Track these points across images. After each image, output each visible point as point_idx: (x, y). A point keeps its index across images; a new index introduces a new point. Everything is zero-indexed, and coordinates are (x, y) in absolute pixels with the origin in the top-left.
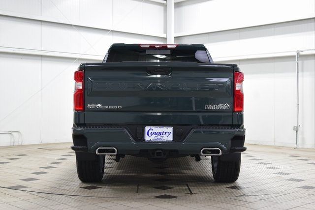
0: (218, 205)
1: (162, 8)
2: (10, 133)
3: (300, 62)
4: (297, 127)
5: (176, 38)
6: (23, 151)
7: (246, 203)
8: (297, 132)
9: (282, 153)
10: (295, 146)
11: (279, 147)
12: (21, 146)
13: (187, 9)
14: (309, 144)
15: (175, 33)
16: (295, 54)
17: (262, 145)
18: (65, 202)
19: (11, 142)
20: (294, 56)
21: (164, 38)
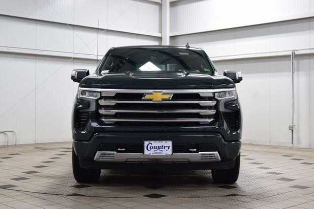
0: (213, 205)
1: (157, 7)
2: (4, 133)
3: (295, 62)
4: (292, 127)
5: (172, 38)
6: (17, 150)
7: (241, 202)
8: (292, 131)
9: (278, 152)
10: (291, 145)
11: (275, 147)
12: (15, 146)
13: (183, 9)
14: (304, 144)
15: (170, 32)
16: (290, 53)
17: (257, 145)
18: (59, 202)
19: (5, 142)
20: (290, 56)
21: (159, 37)
